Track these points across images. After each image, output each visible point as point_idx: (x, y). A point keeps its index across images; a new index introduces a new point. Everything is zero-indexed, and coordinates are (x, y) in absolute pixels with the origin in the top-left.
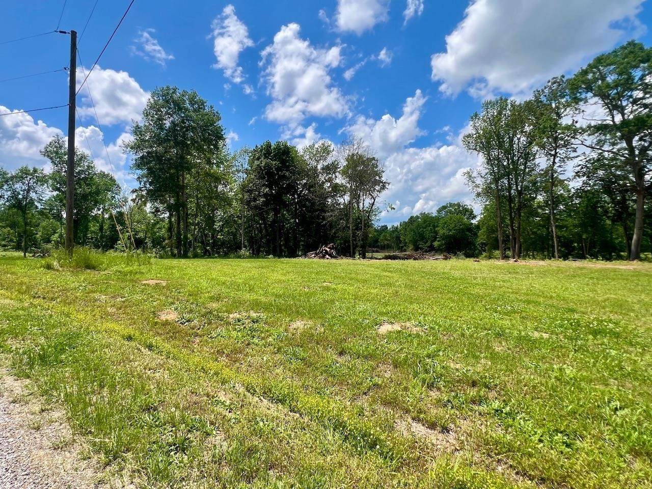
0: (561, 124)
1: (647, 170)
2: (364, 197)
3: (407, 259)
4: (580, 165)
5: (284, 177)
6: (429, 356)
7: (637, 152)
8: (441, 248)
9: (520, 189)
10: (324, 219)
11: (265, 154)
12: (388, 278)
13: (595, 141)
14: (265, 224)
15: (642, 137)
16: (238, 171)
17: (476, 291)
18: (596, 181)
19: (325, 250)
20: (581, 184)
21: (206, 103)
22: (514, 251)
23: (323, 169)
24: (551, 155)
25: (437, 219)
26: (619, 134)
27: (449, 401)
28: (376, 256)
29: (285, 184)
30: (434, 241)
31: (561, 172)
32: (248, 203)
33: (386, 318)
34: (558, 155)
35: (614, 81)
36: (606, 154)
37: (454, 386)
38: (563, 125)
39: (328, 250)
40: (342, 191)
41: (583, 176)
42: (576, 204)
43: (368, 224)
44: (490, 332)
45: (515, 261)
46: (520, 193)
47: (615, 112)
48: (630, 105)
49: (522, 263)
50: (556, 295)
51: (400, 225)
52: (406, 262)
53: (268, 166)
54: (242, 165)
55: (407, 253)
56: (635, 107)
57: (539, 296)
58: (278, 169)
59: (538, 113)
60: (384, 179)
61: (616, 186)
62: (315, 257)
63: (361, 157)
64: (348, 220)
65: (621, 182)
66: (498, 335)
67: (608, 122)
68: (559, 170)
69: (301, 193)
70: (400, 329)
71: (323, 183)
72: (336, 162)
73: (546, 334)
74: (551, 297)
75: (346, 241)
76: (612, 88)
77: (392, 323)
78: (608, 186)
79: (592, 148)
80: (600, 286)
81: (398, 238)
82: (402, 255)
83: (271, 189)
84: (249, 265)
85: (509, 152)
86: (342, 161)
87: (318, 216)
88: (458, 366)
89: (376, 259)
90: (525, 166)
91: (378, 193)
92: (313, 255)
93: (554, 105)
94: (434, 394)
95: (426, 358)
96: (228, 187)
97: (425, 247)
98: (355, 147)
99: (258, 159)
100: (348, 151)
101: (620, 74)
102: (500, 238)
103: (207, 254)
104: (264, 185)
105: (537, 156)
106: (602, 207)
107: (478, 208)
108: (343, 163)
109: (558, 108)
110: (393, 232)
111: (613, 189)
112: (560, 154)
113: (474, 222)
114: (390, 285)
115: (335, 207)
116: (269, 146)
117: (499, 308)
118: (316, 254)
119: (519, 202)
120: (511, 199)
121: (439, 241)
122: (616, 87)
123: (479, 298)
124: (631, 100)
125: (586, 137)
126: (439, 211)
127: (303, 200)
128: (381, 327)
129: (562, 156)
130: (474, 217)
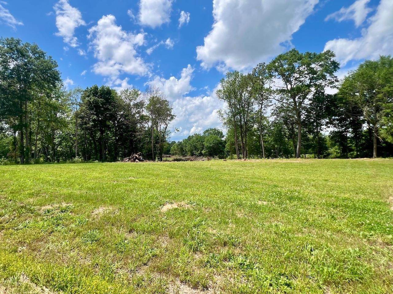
0: (264, 88)
1: (302, 113)
2: (161, 123)
3: (187, 160)
4: (273, 109)
5: (107, 109)
6: (195, 226)
7: (297, 104)
8: (206, 154)
9: (246, 121)
10: (135, 137)
11: (93, 94)
12: (173, 173)
13: (280, 97)
14: (94, 140)
15: (300, 97)
16: (73, 104)
17: (225, 178)
18: (281, 118)
19: (135, 156)
20: (274, 119)
21: (45, 54)
22: (244, 155)
23: (134, 105)
24: (260, 104)
25: (203, 137)
26: (290, 95)
27: (208, 262)
28: (169, 160)
29: (108, 114)
30: (202, 150)
31: (265, 113)
32: (81, 125)
33: (168, 200)
34: (263, 104)
35: (287, 68)
36: (285, 104)
37: (212, 248)
38: (265, 88)
39: (137, 156)
40: (147, 119)
41: (275, 115)
42: (272, 129)
43: (163, 140)
44: (234, 203)
45: (245, 160)
46: (246, 123)
47: (288, 84)
48: (294, 81)
49: (248, 161)
50: (266, 178)
51: (183, 141)
52: (186, 162)
53: (96, 102)
54: (76, 100)
55: (187, 157)
56: (296, 82)
57: (258, 179)
58: (103, 104)
59: (254, 81)
60: (172, 113)
61: (289, 121)
62: (128, 161)
63: (158, 99)
64: (150, 137)
65: (291, 119)
66: (239, 205)
67: (285, 88)
68: (264, 111)
69: (119, 120)
70: (176, 207)
71: (134, 114)
72: (143, 102)
73: (265, 202)
74: (265, 179)
75: (150, 150)
76: (286, 71)
77: (172, 203)
78: (286, 121)
79: (278, 101)
80: (286, 172)
81: (182, 149)
82: (184, 159)
83: (98, 116)
84: (76, 167)
85: (240, 101)
86: (146, 101)
87: (131, 135)
88: (214, 232)
89: (168, 161)
90: (248, 109)
91: (169, 122)
92: (127, 160)
93: (261, 77)
94: (198, 257)
95: (193, 228)
96: (66, 114)
97: (197, 153)
98: (154, 93)
99: (88, 96)
100: (150, 95)
101: (289, 65)
102: (237, 148)
103: (47, 161)
104: (93, 114)
105: (254, 104)
106: (284, 131)
107: (225, 131)
108: (147, 102)
109: (262, 79)
110: (179, 145)
111: (288, 122)
112: (264, 103)
113: (223, 139)
114: (174, 177)
115: (142, 129)
116: (96, 88)
117: (238, 187)
118: (130, 159)
119: (246, 128)
120: (241, 127)
121: (204, 150)
122: (288, 70)
123: (227, 182)
124: (294, 78)
125: (276, 95)
126: (204, 133)
127: (120, 125)
128: (164, 206)
129: (265, 105)
130: (223, 137)
